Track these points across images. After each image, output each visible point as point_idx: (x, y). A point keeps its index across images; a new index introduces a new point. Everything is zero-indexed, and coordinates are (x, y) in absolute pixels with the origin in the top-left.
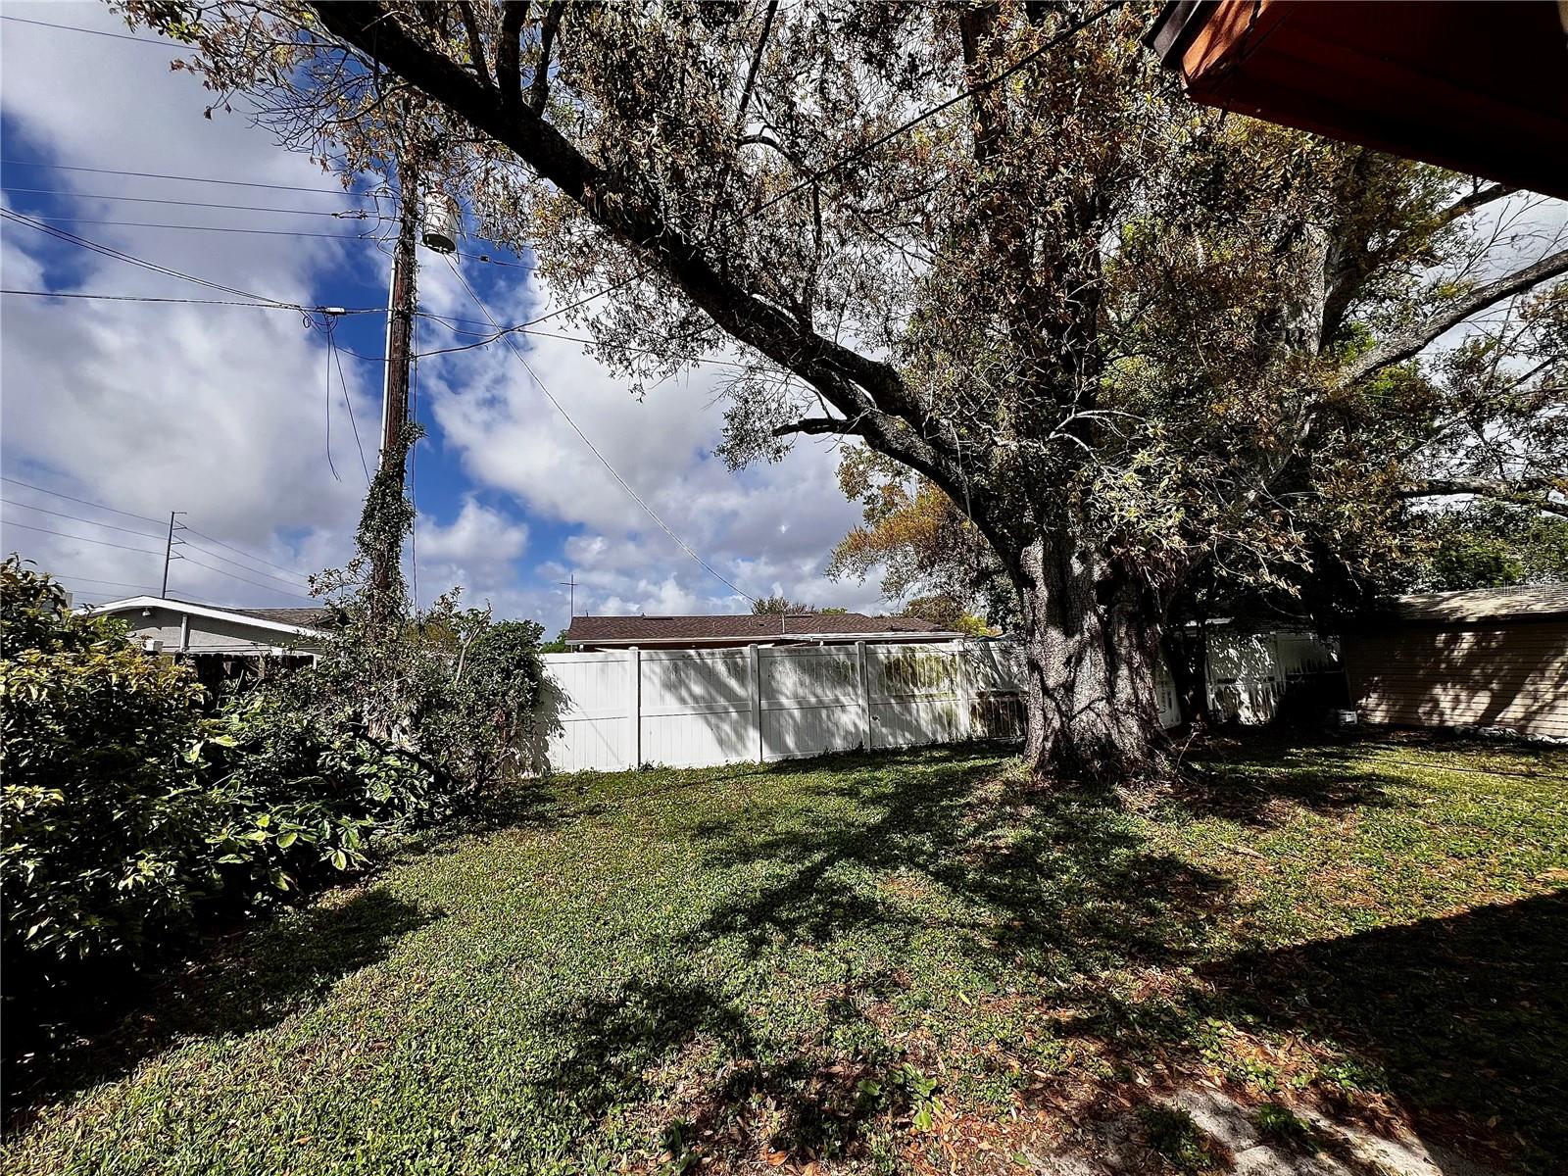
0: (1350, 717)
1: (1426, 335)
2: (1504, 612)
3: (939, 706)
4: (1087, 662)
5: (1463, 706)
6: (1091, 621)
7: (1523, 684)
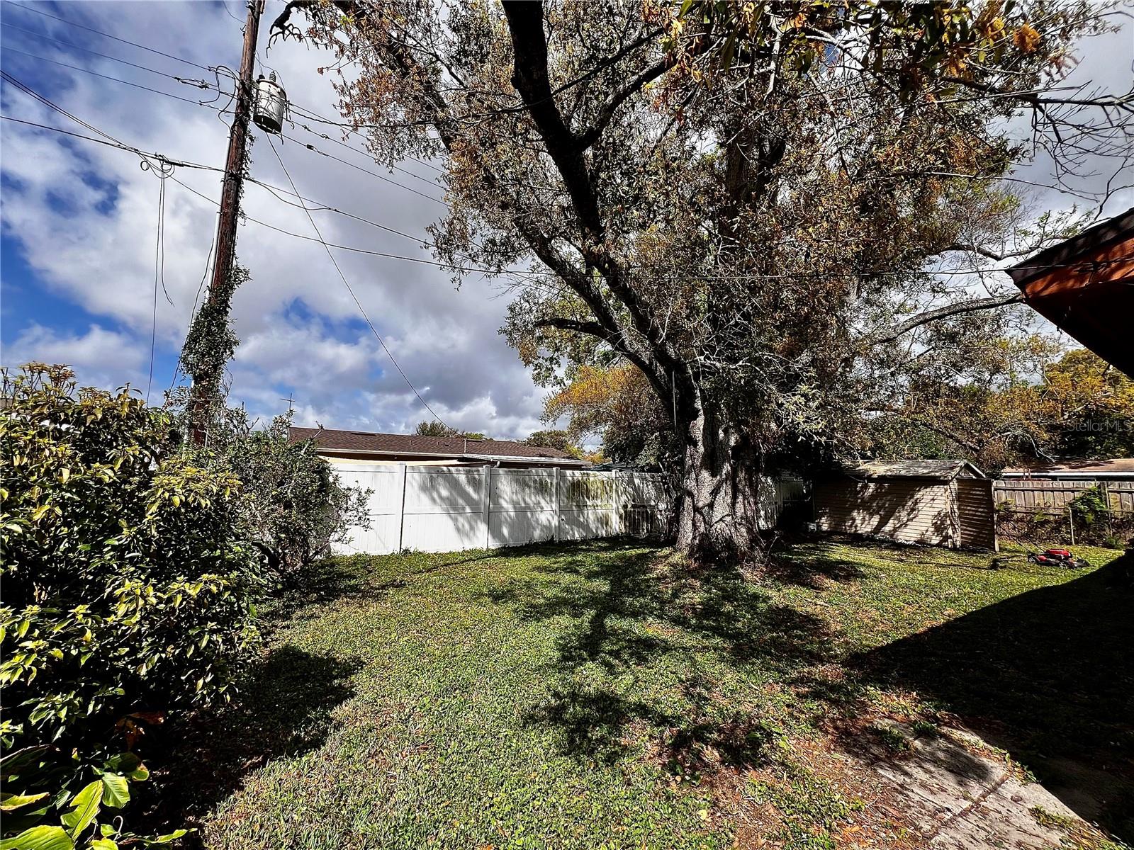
0: (812, 527)
1: (899, 332)
2: (890, 473)
3: (600, 512)
4: (722, 493)
5: (866, 522)
6: (727, 468)
7: (895, 512)
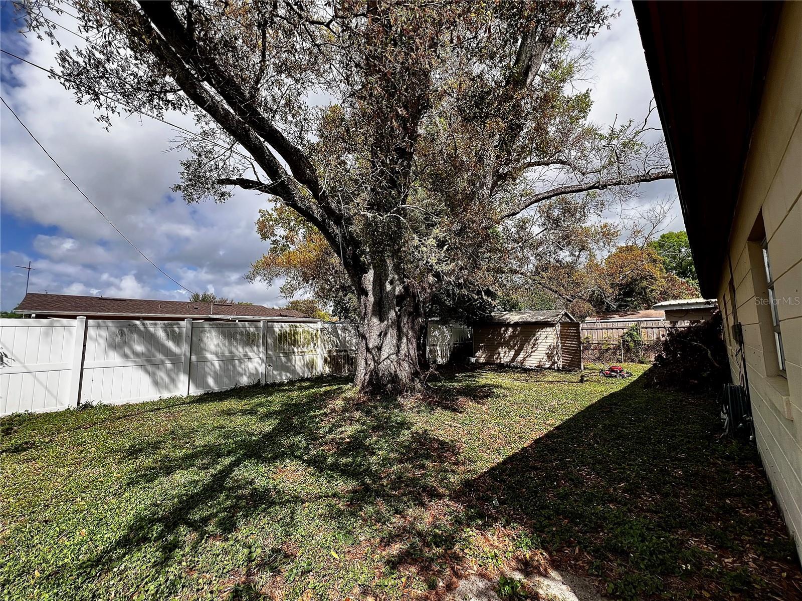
0: (473, 360)
1: (521, 208)
2: (521, 320)
3: (308, 358)
4: (389, 335)
5: (507, 355)
6: (392, 314)
7: (523, 347)
